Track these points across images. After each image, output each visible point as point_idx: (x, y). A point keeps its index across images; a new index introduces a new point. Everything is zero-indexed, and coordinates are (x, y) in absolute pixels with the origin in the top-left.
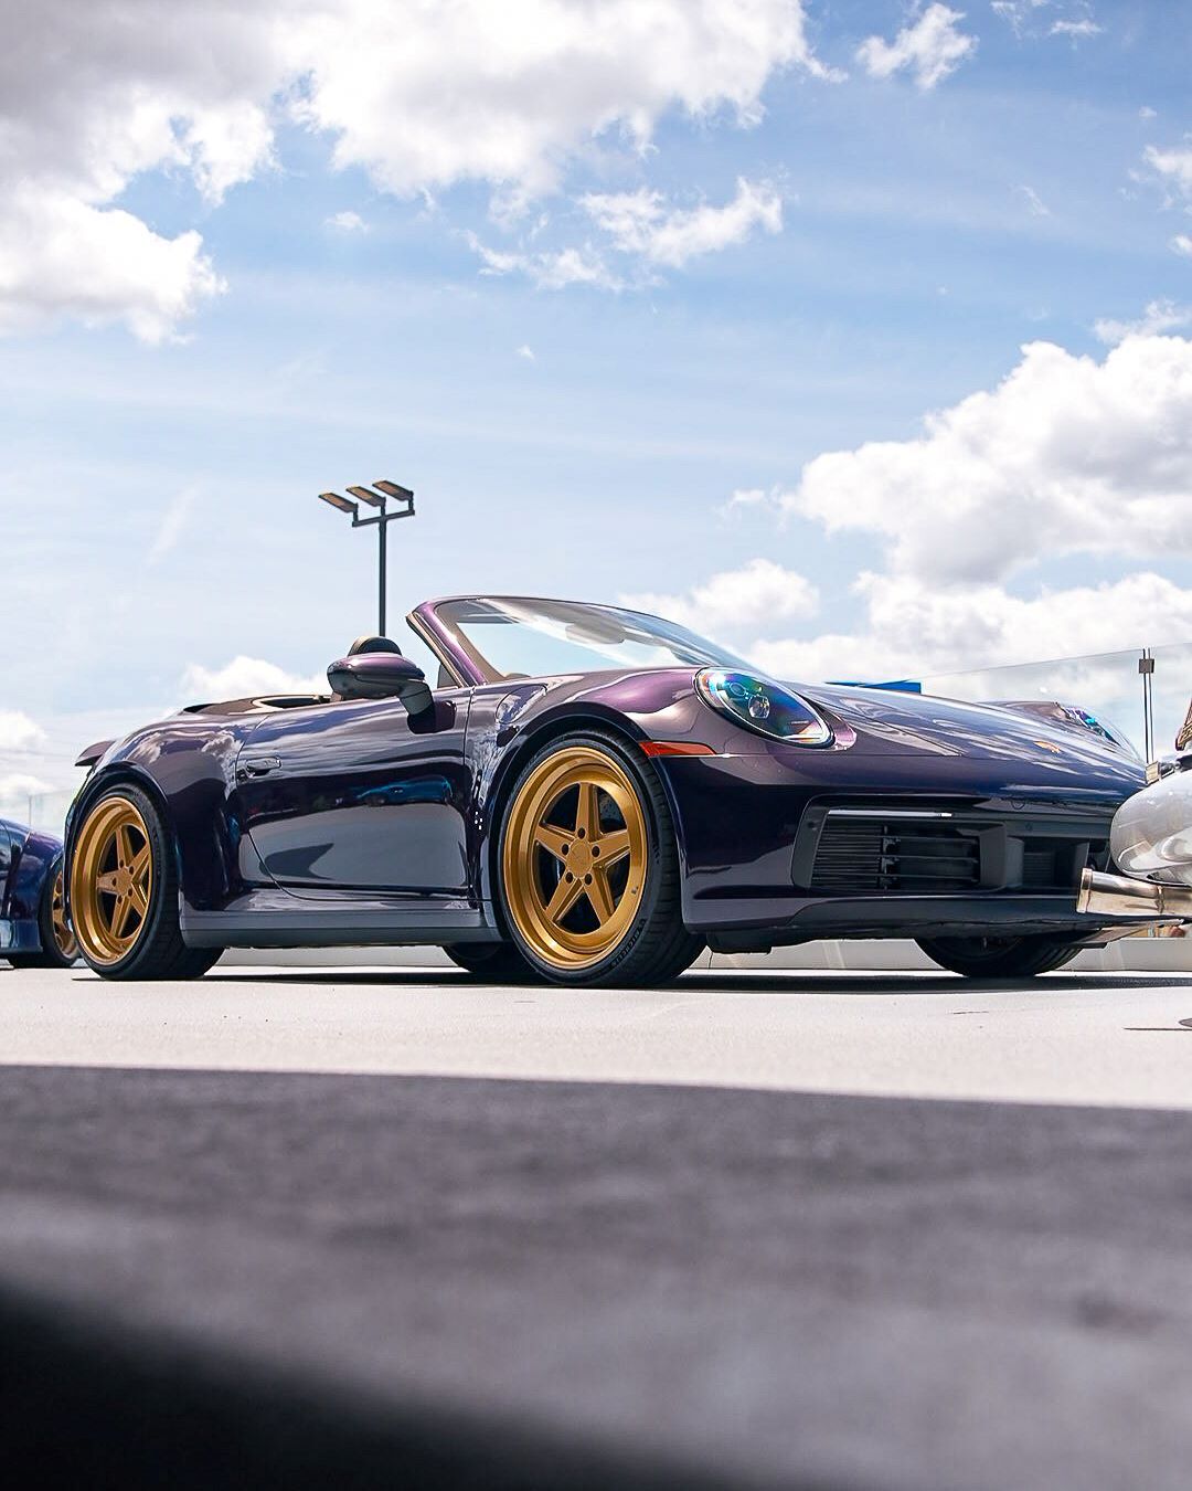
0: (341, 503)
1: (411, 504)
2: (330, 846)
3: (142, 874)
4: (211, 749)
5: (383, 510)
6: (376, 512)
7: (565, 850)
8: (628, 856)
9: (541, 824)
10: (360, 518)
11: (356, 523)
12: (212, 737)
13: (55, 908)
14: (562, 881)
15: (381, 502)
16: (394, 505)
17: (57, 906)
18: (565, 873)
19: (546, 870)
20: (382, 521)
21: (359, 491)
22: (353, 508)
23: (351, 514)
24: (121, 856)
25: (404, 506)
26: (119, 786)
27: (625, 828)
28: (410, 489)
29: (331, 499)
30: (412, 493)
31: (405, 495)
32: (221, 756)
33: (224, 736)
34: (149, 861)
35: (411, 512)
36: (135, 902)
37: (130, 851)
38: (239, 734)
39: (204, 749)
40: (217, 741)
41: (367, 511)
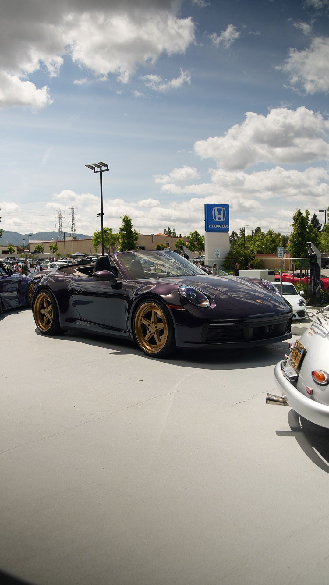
0: (91, 167)
1: (108, 168)
2: (93, 302)
3: (51, 311)
4: (66, 282)
5: (101, 169)
6: (99, 170)
7: (149, 325)
8: (163, 329)
9: (143, 318)
10: (96, 171)
11: (95, 172)
12: (66, 280)
13: (29, 293)
14: (148, 332)
15: (101, 167)
16: (104, 168)
17: (30, 293)
18: (149, 331)
19: (144, 329)
20: (101, 172)
21: (95, 165)
22: (94, 168)
23: (93, 170)
24: (45, 306)
25: (106, 168)
26: (44, 290)
27: (162, 322)
28: (107, 164)
29: (88, 166)
30: (108, 165)
31: (106, 166)
32: (69, 284)
33: (69, 279)
34: (52, 308)
35: (108, 170)
36: (49, 317)
37: (48, 305)
38: (72, 279)
39: (64, 282)
40: (67, 281)
41: (97, 169)
